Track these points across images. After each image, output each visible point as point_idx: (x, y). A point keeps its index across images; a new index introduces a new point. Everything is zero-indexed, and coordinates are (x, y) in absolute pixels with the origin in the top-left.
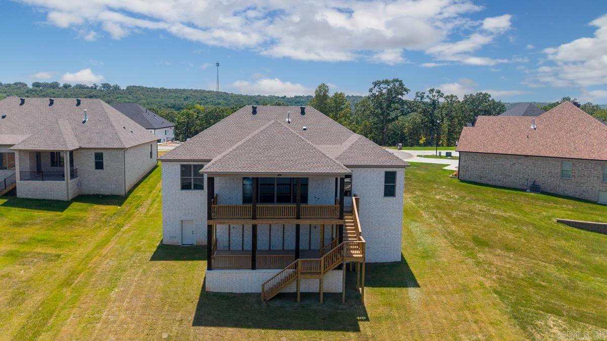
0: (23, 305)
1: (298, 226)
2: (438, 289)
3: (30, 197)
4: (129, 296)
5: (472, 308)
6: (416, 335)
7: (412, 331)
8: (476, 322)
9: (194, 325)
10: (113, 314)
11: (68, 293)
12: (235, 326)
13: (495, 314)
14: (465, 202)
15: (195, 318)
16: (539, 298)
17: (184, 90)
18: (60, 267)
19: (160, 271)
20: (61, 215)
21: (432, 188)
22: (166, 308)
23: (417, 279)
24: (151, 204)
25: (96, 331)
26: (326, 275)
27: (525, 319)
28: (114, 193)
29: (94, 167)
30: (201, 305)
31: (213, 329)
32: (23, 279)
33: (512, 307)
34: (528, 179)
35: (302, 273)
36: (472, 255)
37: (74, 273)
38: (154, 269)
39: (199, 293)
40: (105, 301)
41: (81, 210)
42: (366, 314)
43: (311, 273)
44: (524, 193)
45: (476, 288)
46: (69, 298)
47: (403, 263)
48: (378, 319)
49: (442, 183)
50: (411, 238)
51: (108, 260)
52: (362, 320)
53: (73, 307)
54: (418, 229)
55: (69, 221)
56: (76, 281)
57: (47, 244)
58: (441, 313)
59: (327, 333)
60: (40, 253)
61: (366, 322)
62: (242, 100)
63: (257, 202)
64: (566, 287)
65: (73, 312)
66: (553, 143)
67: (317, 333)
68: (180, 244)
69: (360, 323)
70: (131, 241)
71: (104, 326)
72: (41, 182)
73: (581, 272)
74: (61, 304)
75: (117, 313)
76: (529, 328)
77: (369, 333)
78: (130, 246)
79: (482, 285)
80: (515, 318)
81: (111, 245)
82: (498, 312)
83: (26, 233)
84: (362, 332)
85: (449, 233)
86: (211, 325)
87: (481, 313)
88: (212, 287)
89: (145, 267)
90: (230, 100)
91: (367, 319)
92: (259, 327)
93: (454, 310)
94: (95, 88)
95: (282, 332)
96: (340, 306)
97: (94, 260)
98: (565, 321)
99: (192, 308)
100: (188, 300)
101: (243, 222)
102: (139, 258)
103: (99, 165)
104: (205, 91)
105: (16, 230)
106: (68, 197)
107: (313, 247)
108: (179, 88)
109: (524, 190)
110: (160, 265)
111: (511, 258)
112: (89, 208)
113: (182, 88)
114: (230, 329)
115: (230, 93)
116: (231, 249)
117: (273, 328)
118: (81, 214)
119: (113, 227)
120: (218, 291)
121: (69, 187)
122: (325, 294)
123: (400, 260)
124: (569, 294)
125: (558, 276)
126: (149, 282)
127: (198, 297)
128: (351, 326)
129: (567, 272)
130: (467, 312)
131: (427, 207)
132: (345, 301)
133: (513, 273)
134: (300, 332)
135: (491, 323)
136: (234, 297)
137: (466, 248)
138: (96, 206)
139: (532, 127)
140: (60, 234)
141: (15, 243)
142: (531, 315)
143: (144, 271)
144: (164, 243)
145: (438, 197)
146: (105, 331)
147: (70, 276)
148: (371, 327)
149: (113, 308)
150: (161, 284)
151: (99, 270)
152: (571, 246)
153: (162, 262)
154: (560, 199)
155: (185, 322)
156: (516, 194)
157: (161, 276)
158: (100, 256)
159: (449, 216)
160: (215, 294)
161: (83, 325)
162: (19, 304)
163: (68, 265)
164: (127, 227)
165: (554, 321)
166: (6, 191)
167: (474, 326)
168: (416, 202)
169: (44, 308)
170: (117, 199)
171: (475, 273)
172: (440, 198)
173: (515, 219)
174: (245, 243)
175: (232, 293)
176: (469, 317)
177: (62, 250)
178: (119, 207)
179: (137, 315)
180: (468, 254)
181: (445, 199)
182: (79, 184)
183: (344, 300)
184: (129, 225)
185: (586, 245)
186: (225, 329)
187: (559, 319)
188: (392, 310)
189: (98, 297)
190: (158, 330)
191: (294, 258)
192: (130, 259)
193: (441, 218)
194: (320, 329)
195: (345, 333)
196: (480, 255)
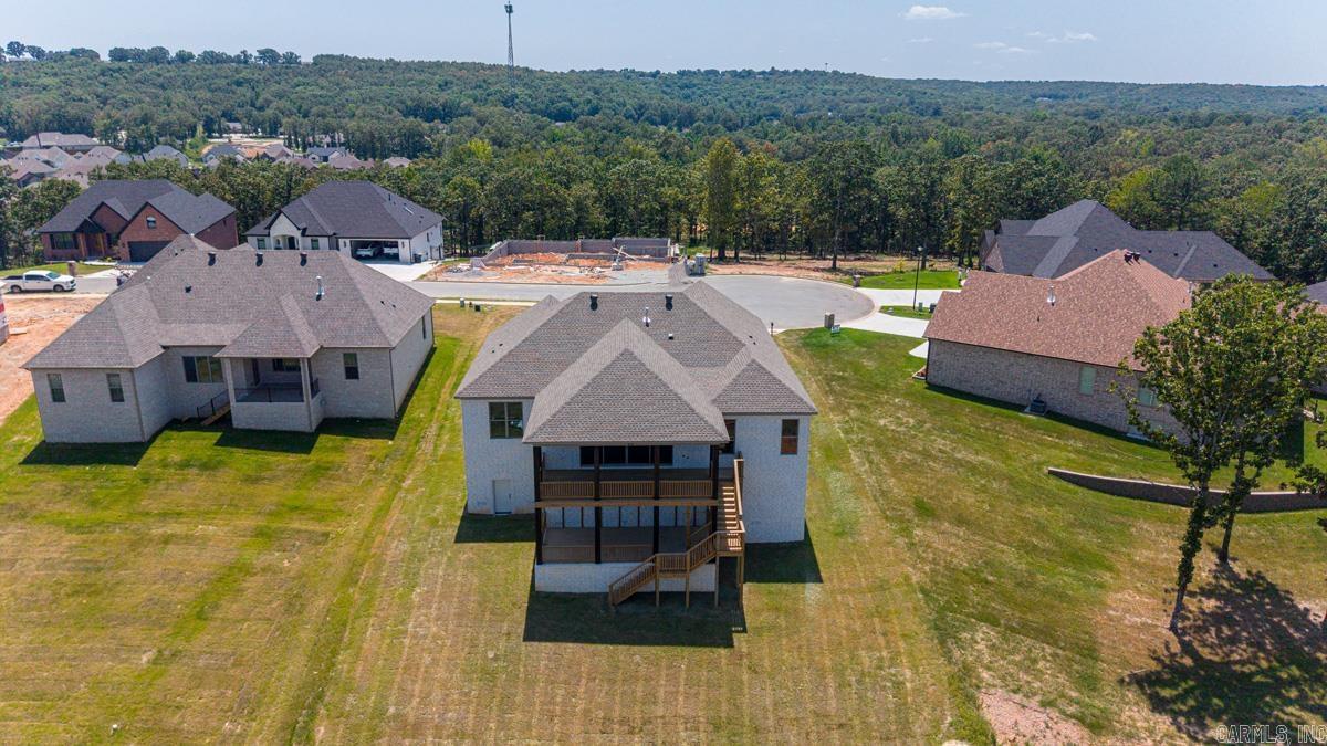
0: (305, 613)
1: (656, 509)
2: (846, 586)
3: (253, 427)
4: (436, 599)
5: (884, 614)
6: (804, 652)
7: (800, 647)
8: (884, 634)
9: (524, 640)
10: (421, 625)
11: (357, 596)
12: (576, 641)
13: (913, 623)
14: (922, 432)
15: (526, 631)
16: (976, 599)
17: (438, 65)
18: (335, 554)
19: (470, 559)
20: (309, 461)
21: (876, 403)
22: (487, 616)
23: (821, 569)
24: (439, 435)
25: (406, 649)
26: (693, 572)
27: (949, 631)
28: (379, 415)
29: (344, 376)
30: (531, 612)
31: (549, 644)
32: (292, 574)
33: (937, 612)
34: (1030, 391)
35: (661, 571)
36: (906, 531)
37: (355, 564)
38: (463, 557)
39: (527, 594)
40: (407, 608)
41: (336, 449)
42: (744, 624)
43: (673, 571)
44: (1021, 414)
45: (897, 585)
46: (360, 602)
47: (805, 545)
48: (759, 630)
49: (897, 393)
50: (826, 501)
51: (396, 542)
52: (738, 632)
53: (369, 615)
54: (839, 485)
55: (323, 471)
56: (362, 577)
57: (304, 514)
58: (842, 621)
59: (692, 649)
60: (299, 531)
61: (742, 635)
62: (564, 86)
63: (601, 462)
64: (1019, 584)
65: (371, 622)
66: (1074, 334)
67: (679, 649)
68: (492, 512)
69: (734, 635)
70: (421, 506)
71: (415, 642)
72: (269, 404)
73: (1049, 560)
74: (352, 611)
75: (427, 624)
76: (950, 643)
77: (744, 650)
78: (422, 516)
79: (907, 578)
80: (936, 629)
81: (395, 514)
82: (917, 619)
83: (270, 494)
84: (736, 648)
85: (884, 493)
86: (546, 641)
87: (895, 621)
88: (541, 586)
89: (449, 554)
90: (537, 88)
91: (745, 631)
92: (606, 643)
93: (860, 617)
94: (246, 62)
95: (636, 648)
96: (712, 612)
97: (376, 542)
98: (998, 633)
99: (520, 616)
100: (514, 604)
101: (583, 504)
102: (439, 538)
103: (352, 373)
104: (482, 66)
105: (251, 489)
106: (310, 424)
107: (680, 523)
108: (426, 60)
109: (1020, 408)
110: (470, 550)
111: (959, 538)
112: (346, 444)
113: (434, 60)
114: (570, 645)
115: (538, 69)
116: (566, 526)
117: (624, 643)
118: (336, 457)
119: (389, 480)
120: (552, 590)
121: (312, 411)
122: (692, 594)
123: (802, 538)
124: (1019, 592)
125: (1014, 566)
126: (459, 579)
127: (527, 600)
128: (722, 639)
129: (1030, 560)
130: (876, 620)
131: (862, 441)
132: (719, 604)
133: (955, 561)
134: (658, 648)
135: (904, 636)
136: (573, 599)
137: (901, 519)
138: (355, 441)
139: (1049, 301)
140: (316, 495)
141: (259, 513)
142: (957, 624)
143: (449, 558)
144: (471, 510)
145: (882, 422)
146: (417, 648)
147: (351, 569)
148: (748, 641)
149: (419, 617)
150: (476, 581)
151: (389, 559)
152: (1052, 517)
153: (472, 544)
154: (1072, 429)
155: (513, 637)
156: (1007, 417)
157: (473, 567)
158: (384, 534)
159: (890, 460)
160: (548, 595)
161: (388, 641)
162: (300, 613)
163: (343, 551)
164: (410, 482)
165: (984, 633)
166: (215, 418)
167: (881, 640)
168: (846, 432)
169: (332, 618)
170: (382, 426)
171: (903, 561)
172: (885, 425)
173: (988, 467)
174: (585, 517)
175: (570, 594)
176: (878, 627)
177: (328, 525)
178: (390, 443)
179: (451, 627)
180: (903, 530)
181: (893, 427)
182: (323, 402)
183: (716, 603)
184: (411, 476)
185: (1075, 514)
186: (564, 645)
187: (992, 630)
188: (778, 617)
189: (397, 600)
190: (481, 648)
191: (651, 552)
192: (426, 540)
193: (877, 464)
194: (683, 645)
195: (714, 649)
196: (918, 532)
